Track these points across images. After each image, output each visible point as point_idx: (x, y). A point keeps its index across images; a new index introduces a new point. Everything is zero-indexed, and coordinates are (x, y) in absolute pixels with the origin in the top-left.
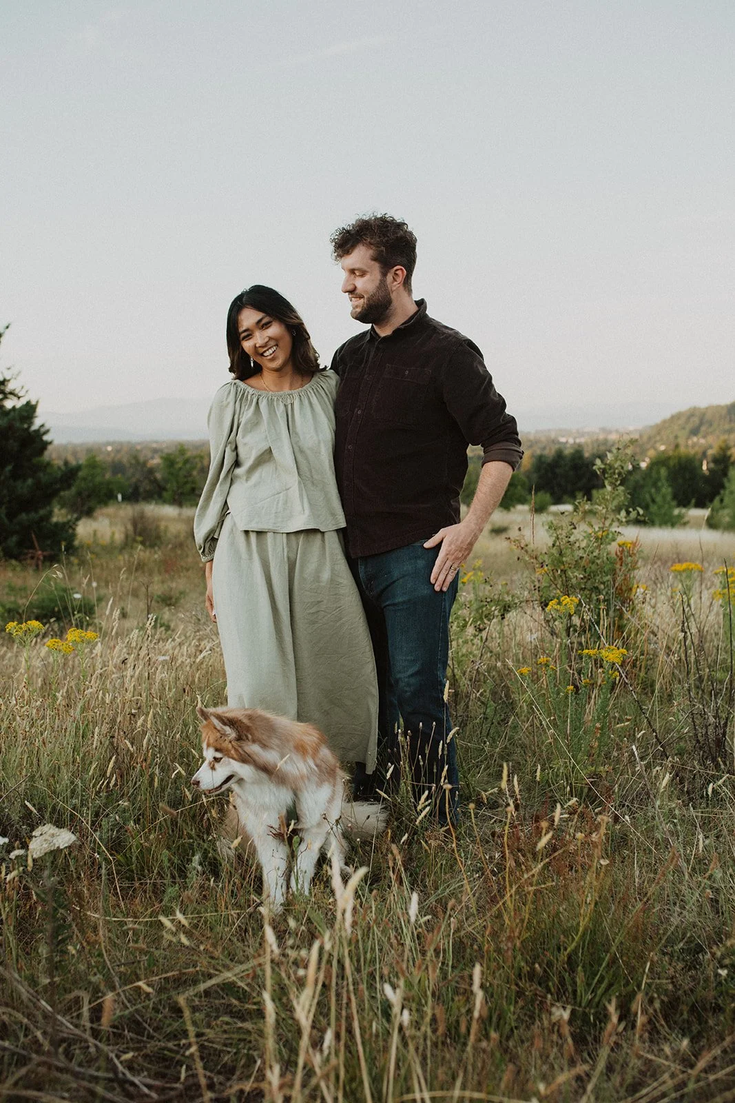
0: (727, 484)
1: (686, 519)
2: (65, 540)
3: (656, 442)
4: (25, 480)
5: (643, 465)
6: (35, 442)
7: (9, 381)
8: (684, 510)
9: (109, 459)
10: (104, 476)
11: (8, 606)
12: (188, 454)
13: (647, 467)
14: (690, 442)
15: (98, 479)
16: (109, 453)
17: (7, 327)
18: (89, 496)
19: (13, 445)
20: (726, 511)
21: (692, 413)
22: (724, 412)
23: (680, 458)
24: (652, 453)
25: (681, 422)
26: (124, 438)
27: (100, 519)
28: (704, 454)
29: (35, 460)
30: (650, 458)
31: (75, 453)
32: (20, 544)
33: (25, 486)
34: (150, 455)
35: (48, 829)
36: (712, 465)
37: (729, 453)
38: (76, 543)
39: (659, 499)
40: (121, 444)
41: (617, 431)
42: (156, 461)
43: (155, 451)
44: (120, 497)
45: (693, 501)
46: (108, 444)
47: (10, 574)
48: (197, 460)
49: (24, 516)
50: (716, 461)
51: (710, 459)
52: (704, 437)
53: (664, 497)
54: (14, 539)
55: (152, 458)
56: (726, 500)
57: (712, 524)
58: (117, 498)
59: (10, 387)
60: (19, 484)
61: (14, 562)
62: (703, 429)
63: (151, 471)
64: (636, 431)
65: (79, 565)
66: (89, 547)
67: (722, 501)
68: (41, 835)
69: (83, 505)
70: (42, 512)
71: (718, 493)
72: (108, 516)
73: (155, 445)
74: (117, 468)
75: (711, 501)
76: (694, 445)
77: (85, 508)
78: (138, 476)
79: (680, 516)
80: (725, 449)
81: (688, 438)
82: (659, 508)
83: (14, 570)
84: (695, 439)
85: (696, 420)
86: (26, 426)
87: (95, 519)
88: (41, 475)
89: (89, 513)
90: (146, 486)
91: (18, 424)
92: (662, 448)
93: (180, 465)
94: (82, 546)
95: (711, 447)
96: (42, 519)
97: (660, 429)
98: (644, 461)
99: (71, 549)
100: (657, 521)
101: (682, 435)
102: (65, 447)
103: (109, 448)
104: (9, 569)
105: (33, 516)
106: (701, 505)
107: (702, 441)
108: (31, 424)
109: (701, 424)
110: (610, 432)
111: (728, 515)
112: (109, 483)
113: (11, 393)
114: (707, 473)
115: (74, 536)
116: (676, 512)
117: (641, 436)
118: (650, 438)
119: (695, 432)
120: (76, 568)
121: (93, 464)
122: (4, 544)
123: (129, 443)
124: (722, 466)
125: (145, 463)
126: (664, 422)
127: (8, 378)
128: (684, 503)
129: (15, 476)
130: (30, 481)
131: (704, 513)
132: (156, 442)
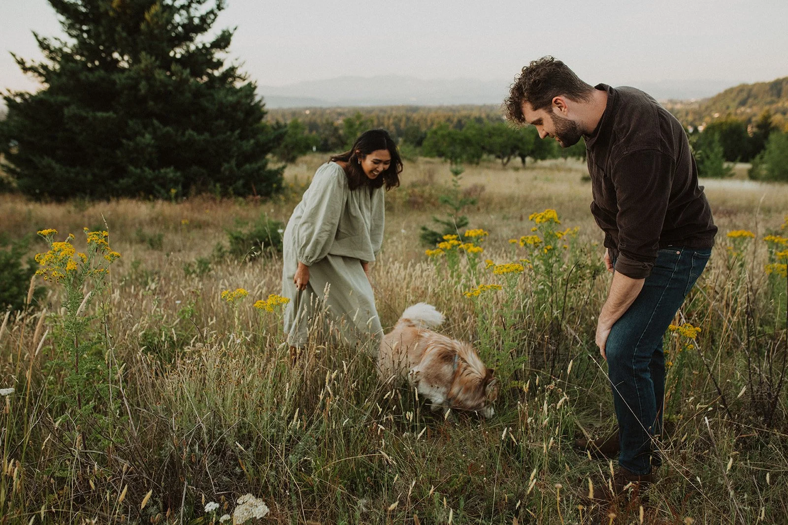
0: (767, 146)
1: (732, 172)
2: (275, 183)
3: (711, 111)
4: (248, 141)
5: (701, 129)
6: (255, 112)
7: (237, 68)
8: (731, 164)
9: (307, 120)
10: (303, 133)
11: (235, 235)
12: (363, 119)
13: (704, 130)
14: (739, 111)
15: (300, 136)
16: (307, 116)
17: (235, 29)
18: (293, 148)
19: (241, 115)
20: (764, 166)
21: (742, 89)
22: (768, 88)
23: (731, 124)
24: (708, 119)
25: (733, 95)
26: (317, 105)
27: (300, 164)
28: (749, 121)
29: (256, 126)
30: (707, 124)
31: (283, 116)
32: (244, 185)
33: (249, 145)
34: (335, 117)
35: (249, 498)
36: (755, 130)
37: (769, 121)
38: (284, 185)
39: (712, 156)
40: (315, 109)
41: (681, 102)
42: (340, 122)
43: (340, 114)
44: (314, 149)
45: (739, 158)
46: (307, 109)
47: (238, 208)
48: (369, 123)
49: (247, 166)
50: (759, 126)
51: (754, 124)
52: (750, 107)
53: (716, 155)
54: (240, 182)
55: (338, 119)
56: (766, 157)
57: (753, 176)
58: (312, 149)
59: (238, 72)
60: (244, 143)
61: (241, 199)
62: (750, 101)
63: (336, 129)
64: (696, 102)
65: (285, 201)
66: (292, 189)
67: (762, 158)
68: (243, 503)
69: (288, 154)
70: (259, 164)
71: (759, 152)
72: (306, 162)
73: (339, 110)
74: (313, 126)
75: (753, 157)
76: (742, 113)
77: (291, 156)
78: (327, 132)
79: (729, 169)
80: (767, 118)
81: (737, 108)
82: (712, 163)
83: (240, 204)
84: (742, 109)
85: (744, 94)
86: (249, 101)
87: (297, 165)
88: (259, 136)
89: (292, 160)
90: (332, 140)
91: (243, 101)
92: (716, 115)
93: (357, 127)
94: (287, 187)
95: (755, 115)
96: (260, 168)
97: (716, 100)
98: (701, 125)
99: (279, 189)
100: (710, 173)
101: (733, 105)
102: (277, 111)
103: (308, 112)
104: (237, 204)
105: (255, 166)
106: (744, 160)
107: (749, 110)
108: (252, 100)
109: (749, 97)
110: (676, 103)
111: (766, 169)
112: (307, 139)
113: (238, 77)
114: (750, 135)
115: (282, 179)
116: (725, 165)
117: (700, 106)
118: (707, 108)
119: (743, 103)
120: (283, 203)
121: (296, 126)
122: (234, 186)
123: (321, 108)
124: (763, 131)
125: (332, 124)
126: (719, 95)
127: (236, 66)
128: (731, 157)
129: (242, 137)
130: (252, 141)
131: (747, 166)
132: (340, 108)
